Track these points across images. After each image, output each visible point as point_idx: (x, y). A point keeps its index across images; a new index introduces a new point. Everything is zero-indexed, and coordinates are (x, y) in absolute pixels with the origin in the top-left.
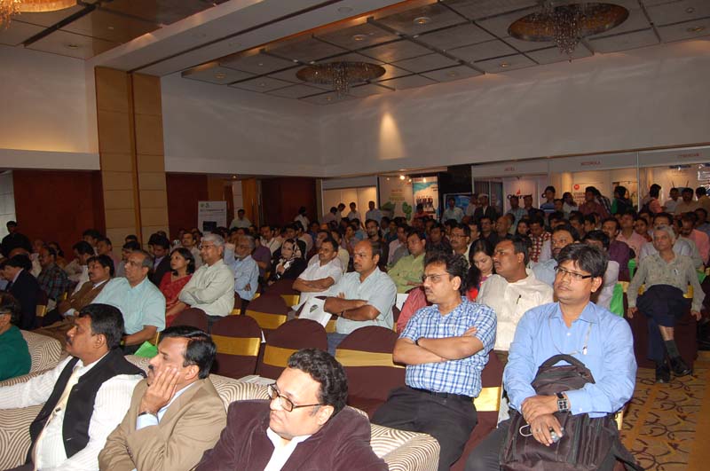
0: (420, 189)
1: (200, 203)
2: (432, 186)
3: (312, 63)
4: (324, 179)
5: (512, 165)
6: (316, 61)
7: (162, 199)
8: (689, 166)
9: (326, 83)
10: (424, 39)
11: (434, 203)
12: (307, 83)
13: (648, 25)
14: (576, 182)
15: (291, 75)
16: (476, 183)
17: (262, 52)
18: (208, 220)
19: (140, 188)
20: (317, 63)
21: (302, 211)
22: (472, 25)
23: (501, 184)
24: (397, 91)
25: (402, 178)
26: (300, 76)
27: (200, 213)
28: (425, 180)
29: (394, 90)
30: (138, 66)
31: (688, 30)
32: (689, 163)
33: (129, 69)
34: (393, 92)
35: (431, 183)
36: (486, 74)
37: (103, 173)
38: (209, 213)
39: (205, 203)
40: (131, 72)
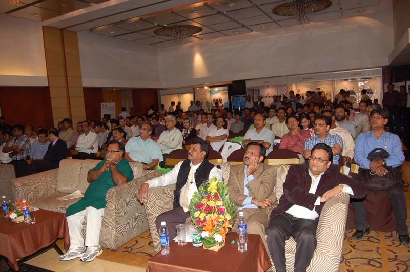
0: (214, 94)
1: (102, 104)
2: (221, 92)
3: (165, 25)
4: (162, 89)
5: (268, 80)
6: (167, 24)
7: (81, 102)
8: (354, 79)
9: (168, 36)
10: (229, 14)
11: (222, 102)
12: (158, 36)
13: (339, 9)
14: (298, 89)
15: (151, 32)
16: (248, 89)
17: (141, 19)
18: (106, 113)
19: (70, 96)
20: (168, 26)
21: (152, 107)
22: (256, 8)
23: (259, 90)
24: (204, 40)
25: (206, 88)
26: (156, 32)
27: (102, 109)
28: (216, 89)
29: (202, 40)
30: (67, 26)
31: (357, 12)
32: (354, 78)
33: (61, 28)
34: (202, 41)
35: (221, 90)
36: (254, 32)
37: (50, 88)
38: (106, 109)
39: (103, 104)
40: (61, 30)
